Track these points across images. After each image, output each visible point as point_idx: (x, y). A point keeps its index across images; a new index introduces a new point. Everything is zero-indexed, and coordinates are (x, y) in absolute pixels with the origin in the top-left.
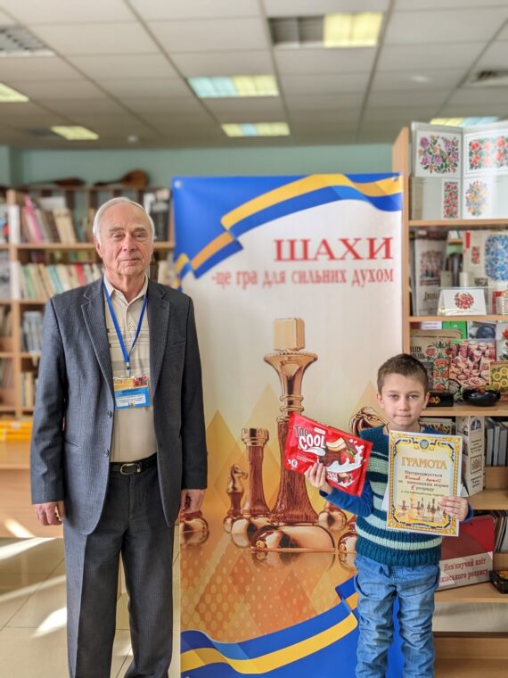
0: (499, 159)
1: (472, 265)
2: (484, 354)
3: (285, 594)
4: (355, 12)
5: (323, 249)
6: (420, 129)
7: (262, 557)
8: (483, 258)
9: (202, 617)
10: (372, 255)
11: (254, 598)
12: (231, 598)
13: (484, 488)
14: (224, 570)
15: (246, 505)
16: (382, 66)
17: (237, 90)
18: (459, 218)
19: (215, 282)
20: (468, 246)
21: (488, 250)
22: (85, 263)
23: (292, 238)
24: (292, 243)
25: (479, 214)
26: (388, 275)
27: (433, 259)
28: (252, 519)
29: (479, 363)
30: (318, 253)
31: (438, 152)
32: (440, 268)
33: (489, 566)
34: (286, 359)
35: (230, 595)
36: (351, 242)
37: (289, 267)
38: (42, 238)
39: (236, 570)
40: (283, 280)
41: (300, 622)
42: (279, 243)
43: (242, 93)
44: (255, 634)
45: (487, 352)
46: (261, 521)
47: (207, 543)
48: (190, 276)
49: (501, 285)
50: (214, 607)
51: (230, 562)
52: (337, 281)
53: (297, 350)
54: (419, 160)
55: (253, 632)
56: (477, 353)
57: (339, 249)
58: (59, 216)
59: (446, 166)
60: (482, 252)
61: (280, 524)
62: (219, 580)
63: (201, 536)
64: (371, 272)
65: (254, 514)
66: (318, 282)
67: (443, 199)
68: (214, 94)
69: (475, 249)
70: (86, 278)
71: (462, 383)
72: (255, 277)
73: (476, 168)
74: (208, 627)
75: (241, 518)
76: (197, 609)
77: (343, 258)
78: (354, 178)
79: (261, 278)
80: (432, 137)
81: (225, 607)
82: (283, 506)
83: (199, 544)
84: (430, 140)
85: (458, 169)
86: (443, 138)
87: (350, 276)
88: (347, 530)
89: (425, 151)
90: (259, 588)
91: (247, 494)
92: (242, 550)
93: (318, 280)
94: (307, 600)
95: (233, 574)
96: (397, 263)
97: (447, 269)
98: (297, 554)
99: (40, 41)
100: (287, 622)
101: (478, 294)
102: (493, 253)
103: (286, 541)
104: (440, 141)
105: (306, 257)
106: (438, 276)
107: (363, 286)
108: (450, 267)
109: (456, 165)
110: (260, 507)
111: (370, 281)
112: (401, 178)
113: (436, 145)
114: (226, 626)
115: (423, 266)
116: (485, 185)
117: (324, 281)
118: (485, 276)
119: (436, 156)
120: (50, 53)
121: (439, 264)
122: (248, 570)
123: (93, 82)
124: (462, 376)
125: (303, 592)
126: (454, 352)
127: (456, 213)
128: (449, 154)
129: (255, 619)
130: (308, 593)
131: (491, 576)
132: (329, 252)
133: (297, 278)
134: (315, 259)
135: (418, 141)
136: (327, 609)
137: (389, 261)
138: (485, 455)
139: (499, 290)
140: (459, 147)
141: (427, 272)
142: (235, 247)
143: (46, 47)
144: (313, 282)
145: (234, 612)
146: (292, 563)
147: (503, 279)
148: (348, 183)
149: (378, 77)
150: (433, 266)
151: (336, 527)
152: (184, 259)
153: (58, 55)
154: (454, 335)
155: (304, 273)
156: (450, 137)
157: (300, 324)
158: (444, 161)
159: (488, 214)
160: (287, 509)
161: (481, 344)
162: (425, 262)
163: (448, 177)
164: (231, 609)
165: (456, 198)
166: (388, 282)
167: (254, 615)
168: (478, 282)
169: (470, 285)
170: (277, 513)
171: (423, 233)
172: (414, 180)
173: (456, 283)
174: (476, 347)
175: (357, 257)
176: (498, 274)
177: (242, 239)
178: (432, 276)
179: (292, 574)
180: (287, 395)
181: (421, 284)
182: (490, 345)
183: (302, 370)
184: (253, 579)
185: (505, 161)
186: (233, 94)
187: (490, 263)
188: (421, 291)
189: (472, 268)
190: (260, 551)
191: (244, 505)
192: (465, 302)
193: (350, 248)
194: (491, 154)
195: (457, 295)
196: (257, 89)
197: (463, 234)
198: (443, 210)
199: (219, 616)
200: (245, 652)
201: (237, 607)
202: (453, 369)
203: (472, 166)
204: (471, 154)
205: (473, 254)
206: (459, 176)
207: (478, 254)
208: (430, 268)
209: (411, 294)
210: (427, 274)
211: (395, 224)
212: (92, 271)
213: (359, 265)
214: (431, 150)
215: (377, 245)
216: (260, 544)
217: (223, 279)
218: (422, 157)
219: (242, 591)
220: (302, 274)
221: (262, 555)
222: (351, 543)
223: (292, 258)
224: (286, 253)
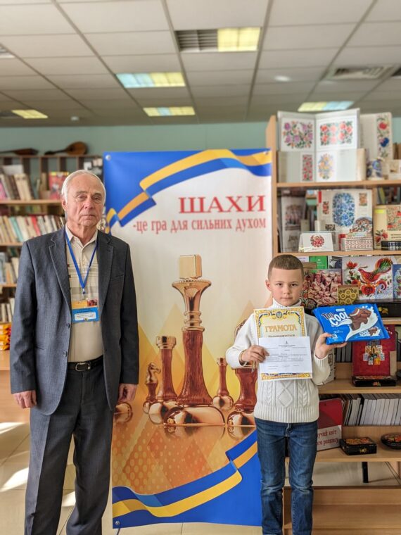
0: (341, 138)
1: (324, 215)
2: (333, 280)
3: (189, 457)
4: (240, 28)
5: (215, 205)
6: (284, 116)
7: (172, 430)
8: (331, 210)
9: (128, 477)
10: (250, 208)
11: (166, 461)
13: (335, 378)
14: (144, 441)
15: (160, 392)
16: (262, 65)
17: (154, 83)
18: (313, 181)
19: (136, 228)
20: (320, 201)
21: (335, 205)
22: (39, 215)
23: (192, 196)
24: (192, 200)
25: (328, 178)
26: (262, 223)
27: (295, 211)
28: (165, 403)
29: (330, 286)
30: (211, 207)
31: (297, 134)
32: (301, 217)
33: (339, 436)
34: (188, 285)
35: (149, 460)
36: (235, 199)
37: (190, 217)
38: (6, 196)
39: (153, 441)
40: (186, 227)
41: (200, 477)
42: (182, 200)
43: (158, 85)
44: (167, 488)
45: (336, 278)
46: (171, 404)
47: (131, 422)
48: (117, 224)
49: (345, 230)
50: (136, 469)
51: (148, 435)
52: (225, 228)
53: (196, 278)
54: (283, 139)
55: (165, 486)
56: (328, 279)
57: (226, 204)
58: (19, 179)
59: (304, 143)
60: (331, 205)
61: (185, 406)
62: (140, 448)
63: (127, 417)
64: (249, 220)
65: (166, 399)
66: (211, 228)
67: (301, 167)
68: (137, 86)
69: (325, 203)
70: (39, 226)
71: (317, 301)
72: (165, 225)
73: (325, 144)
74: (133, 484)
75: (157, 402)
76: (124, 471)
77: (229, 211)
78: (236, 152)
79: (169, 226)
80: (293, 123)
81: (145, 468)
82: (187, 392)
83: (125, 422)
84: (291, 125)
85: (312, 145)
86: (301, 123)
87: (234, 224)
88: (233, 410)
89: (288, 132)
90: (170, 454)
91: (161, 384)
92: (157, 426)
93: (211, 226)
94: (204, 462)
95: (150, 444)
96: (268, 214)
97: (306, 218)
98: (197, 428)
99: (3, 48)
100: (191, 478)
101: (327, 236)
102: (338, 207)
103: (189, 418)
104: (299, 126)
105: (202, 210)
106: (300, 224)
107: (244, 231)
108: (308, 217)
109: (311, 142)
110: (169, 394)
111: (249, 227)
112: (270, 153)
113: (296, 128)
114: (145, 482)
115: (288, 216)
116: (332, 157)
117: (216, 228)
118: (333, 223)
119: (296, 136)
120: (11, 56)
121: (300, 215)
122: (161, 441)
123: (44, 76)
124: (318, 296)
125: (202, 456)
126: (312, 279)
127: (311, 177)
128: (306, 134)
129: (167, 476)
130: (205, 456)
131: (340, 443)
132: (219, 207)
133: (195, 225)
134: (209, 211)
135: (283, 125)
136: (219, 468)
137: (262, 212)
138: (336, 354)
139: (343, 233)
140: (313, 129)
141: (290, 220)
142: (150, 203)
143: (8, 51)
144: (207, 228)
145: (151, 471)
146: (194, 435)
147: (346, 225)
148: (232, 156)
149: (260, 73)
150: (295, 216)
151: (225, 408)
152: (112, 212)
153: (17, 57)
154: (312, 266)
155: (201, 222)
156: (306, 122)
157: (198, 259)
158: (302, 139)
159: (334, 179)
160: (189, 395)
161: (331, 273)
162: (289, 213)
163: (305, 151)
164: (149, 470)
165: (311, 166)
166: (262, 228)
167: (166, 474)
168: (328, 228)
169: (322, 230)
170: (183, 398)
171: (287, 192)
172: (280, 154)
173: (312, 228)
174: (327, 274)
175: (239, 210)
176: (343, 222)
177: (156, 197)
178: (295, 223)
179: (193, 442)
180: (189, 311)
181: (286, 229)
182: (337, 273)
183: (200, 293)
184: (165, 447)
185: (346, 140)
186: (152, 85)
187: (337, 214)
188: (286, 234)
189: (323, 218)
190: (171, 426)
191: (158, 392)
192: (318, 242)
193: (234, 204)
194: (336, 134)
195: (312, 237)
196: (169, 82)
197: (316, 192)
198: (301, 176)
199: (141, 475)
200: (160, 501)
201: (154, 468)
202: (311, 291)
203: (322, 143)
204: (321, 134)
205: (324, 207)
206: (313, 150)
207: (328, 207)
208: (293, 218)
209: (279, 237)
210: (290, 222)
211: (266, 185)
212: (44, 221)
213: (241, 216)
214: (292, 132)
215: (254, 201)
216: (170, 421)
217: (142, 227)
218: (286, 137)
219: (157, 456)
220: (200, 223)
221: (171, 430)
222: (236, 419)
223: (192, 211)
224: (187, 207)
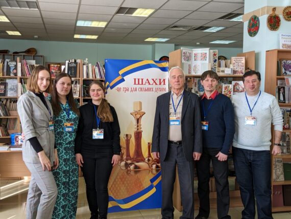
3: (136, 183)
5: (147, 82)
9: (112, 192)
10: (160, 84)
11: (127, 185)
12: (120, 185)
14: (118, 177)
15: (125, 157)
19: (117, 90)
24: (139, 79)
26: (165, 89)
34: (137, 113)
36: (155, 80)
37: (138, 86)
40: (136, 90)
42: (135, 79)
44: (127, 196)
46: (129, 162)
48: (109, 88)
50: (115, 189)
51: (120, 174)
52: (151, 91)
53: (140, 111)
55: (126, 196)
57: (151, 82)
61: (135, 162)
62: (117, 180)
64: (160, 88)
65: (127, 160)
72: (128, 89)
74: (113, 194)
75: (123, 161)
76: (110, 189)
77: (152, 84)
79: (130, 90)
81: (118, 188)
82: (135, 157)
87: (154, 89)
88: (153, 163)
90: (128, 182)
91: (125, 154)
92: (123, 171)
93: (146, 90)
94: (142, 184)
95: (121, 178)
96: (167, 86)
98: (139, 171)
100: (136, 192)
103: (136, 167)
105: (142, 84)
110: (129, 158)
111: (159, 91)
114: (118, 194)
122: (125, 177)
125: (141, 182)
129: (127, 192)
130: (142, 182)
132: (149, 83)
133: (140, 90)
134: (145, 84)
136: (148, 186)
137: (165, 86)
142: (123, 80)
144: (144, 91)
146: (138, 174)
148: (154, 63)
151: (150, 162)
152: (108, 83)
157: (140, 103)
160: (137, 158)
164: (120, 189)
166: (165, 91)
167: (127, 190)
170: (134, 159)
175: (156, 84)
177: (125, 78)
179: (138, 177)
180: (137, 124)
183: (141, 117)
184: (127, 179)
193: (154, 82)
199: (117, 191)
200: (124, 202)
201: (122, 188)
211: (166, 75)
215: (161, 81)
216: (129, 168)
217: (119, 90)
219: (123, 183)
220: (141, 89)
221: (129, 172)
222: (154, 166)
223: (139, 84)
224: (137, 82)
